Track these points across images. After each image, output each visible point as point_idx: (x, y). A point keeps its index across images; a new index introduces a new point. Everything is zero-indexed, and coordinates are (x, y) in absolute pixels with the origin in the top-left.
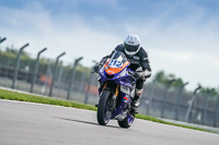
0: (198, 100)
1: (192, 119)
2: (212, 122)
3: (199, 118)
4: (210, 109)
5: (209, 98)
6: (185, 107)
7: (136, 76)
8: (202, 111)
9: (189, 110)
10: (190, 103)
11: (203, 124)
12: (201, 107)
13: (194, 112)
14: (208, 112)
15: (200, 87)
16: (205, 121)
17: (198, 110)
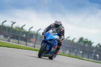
0: (98, 50)
6: (93, 53)
10: (94, 51)
15: (99, 45)
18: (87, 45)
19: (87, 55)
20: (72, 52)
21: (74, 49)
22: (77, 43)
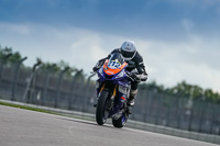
1: (30, 99)
2: (53, 102)
3: (38, 97)
4: (51, 88)
5: (50, 75)
7: (133, 76)
8: (42, 89)
9: (28, 89)
11: (43, 105)
12: (40, 85)
13: (33, 90)
14: (49, 90)
16: (45, 101)
17: (37, 88)
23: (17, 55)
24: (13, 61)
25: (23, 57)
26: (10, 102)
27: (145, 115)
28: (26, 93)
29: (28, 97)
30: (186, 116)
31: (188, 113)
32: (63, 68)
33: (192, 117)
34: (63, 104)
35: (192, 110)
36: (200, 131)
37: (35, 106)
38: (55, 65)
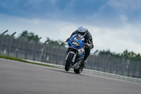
0: (47, 48)
1: (43, 60)
2: (56, 61)
3: (48, 59)
5: (54, 47)
6: (40, 53)
8: (50, 55)
10: (42, 50)
12: (49, 52)
13: (45, 55)
14: (53, 55)
15: (48, 41)
16: (51, 61)
17: (47, 54)
18: (32, 41)
19: (32, 57)
20: (12, 52)
21: (13, 48)
22: (18, 39)
23: (37, 36)
24: (34, 40)
25: (39, 37)
26: (32, 61)
27: (104, 68)
28: (41, 57)
29: (42, 58)
30: (126, 68)
31: (127, 67)
32: (60, 44)
33: (129, 69)
34: (61, 63)
35: (129, 66)
36: (134, 77)
37: (46, 64)
38: (56, 42)
